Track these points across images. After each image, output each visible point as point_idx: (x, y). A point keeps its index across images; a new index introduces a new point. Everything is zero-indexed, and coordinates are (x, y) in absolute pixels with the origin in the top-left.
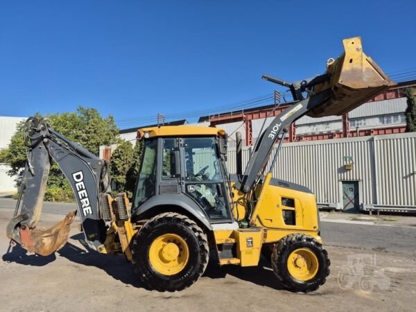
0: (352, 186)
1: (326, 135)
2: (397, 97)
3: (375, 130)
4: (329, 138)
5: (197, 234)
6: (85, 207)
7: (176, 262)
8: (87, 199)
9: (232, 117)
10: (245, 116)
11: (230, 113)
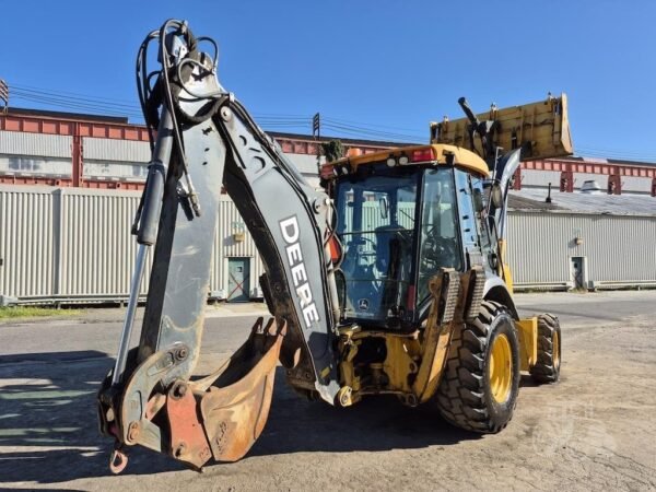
0: (241, 264)
6: (305, 306)
8: (307, 286)
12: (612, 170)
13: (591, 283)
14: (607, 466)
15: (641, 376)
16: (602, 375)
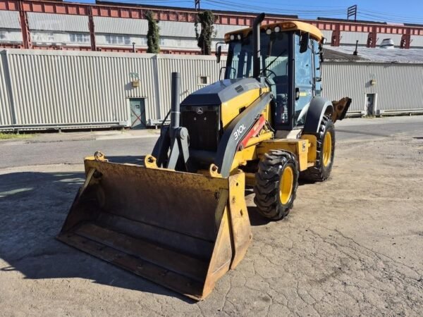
0: (138, 103)
2: (140, 18)
12: (405, 30)
13: (378, 111)
14: (331, 244)
15: (386, 176)
16: (359, 175)
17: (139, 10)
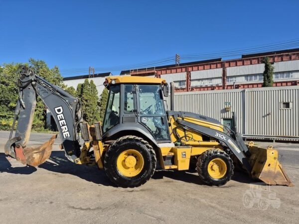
0: (230, 122)
1: (210, 87)
2: (258, 63)
3: (242, 85)
4: (212, 90)
5: (149, 150)
6: (64, 132)
7: (134, 168)
8: (66, 126)
9: (147, 72)
10: (156, 72)
11: (146, 69)
17: (258, 59)
